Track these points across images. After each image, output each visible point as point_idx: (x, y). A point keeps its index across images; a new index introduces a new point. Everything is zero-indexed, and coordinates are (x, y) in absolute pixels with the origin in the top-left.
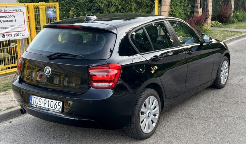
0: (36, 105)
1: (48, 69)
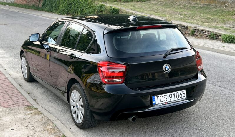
0: (161, 103)
1: (168, 66)
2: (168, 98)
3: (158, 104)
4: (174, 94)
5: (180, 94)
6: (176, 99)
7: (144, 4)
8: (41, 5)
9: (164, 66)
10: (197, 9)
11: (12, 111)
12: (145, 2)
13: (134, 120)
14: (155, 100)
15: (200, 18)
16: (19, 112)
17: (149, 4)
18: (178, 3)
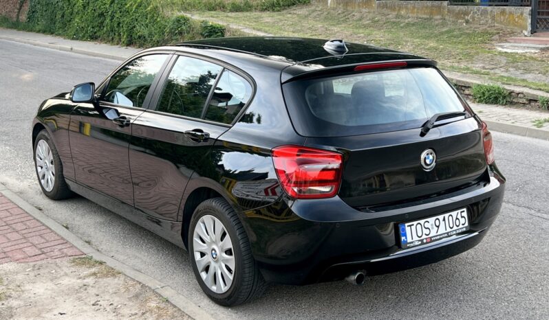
0: (419, 241)
1: (431, 154)
2: (433, 228)
3: (412, 242)
4: (444, 220)
5: (457, 219)
6: (449, 230)
7: (279, 17)
8: (23, 17)
9: (423, 155)
10: (402, 27)
11: (42, 271)
12: (279, 11)
13: (359, 280)
14: (406, 233)
15: (414, 48)
16: (62, 273)
17: (289, 15)
18: (358, 15)
